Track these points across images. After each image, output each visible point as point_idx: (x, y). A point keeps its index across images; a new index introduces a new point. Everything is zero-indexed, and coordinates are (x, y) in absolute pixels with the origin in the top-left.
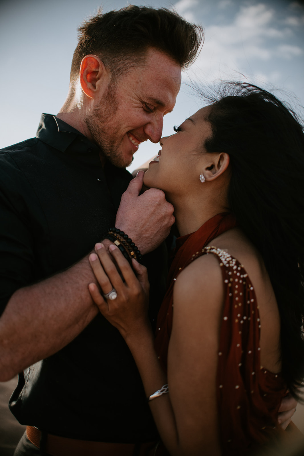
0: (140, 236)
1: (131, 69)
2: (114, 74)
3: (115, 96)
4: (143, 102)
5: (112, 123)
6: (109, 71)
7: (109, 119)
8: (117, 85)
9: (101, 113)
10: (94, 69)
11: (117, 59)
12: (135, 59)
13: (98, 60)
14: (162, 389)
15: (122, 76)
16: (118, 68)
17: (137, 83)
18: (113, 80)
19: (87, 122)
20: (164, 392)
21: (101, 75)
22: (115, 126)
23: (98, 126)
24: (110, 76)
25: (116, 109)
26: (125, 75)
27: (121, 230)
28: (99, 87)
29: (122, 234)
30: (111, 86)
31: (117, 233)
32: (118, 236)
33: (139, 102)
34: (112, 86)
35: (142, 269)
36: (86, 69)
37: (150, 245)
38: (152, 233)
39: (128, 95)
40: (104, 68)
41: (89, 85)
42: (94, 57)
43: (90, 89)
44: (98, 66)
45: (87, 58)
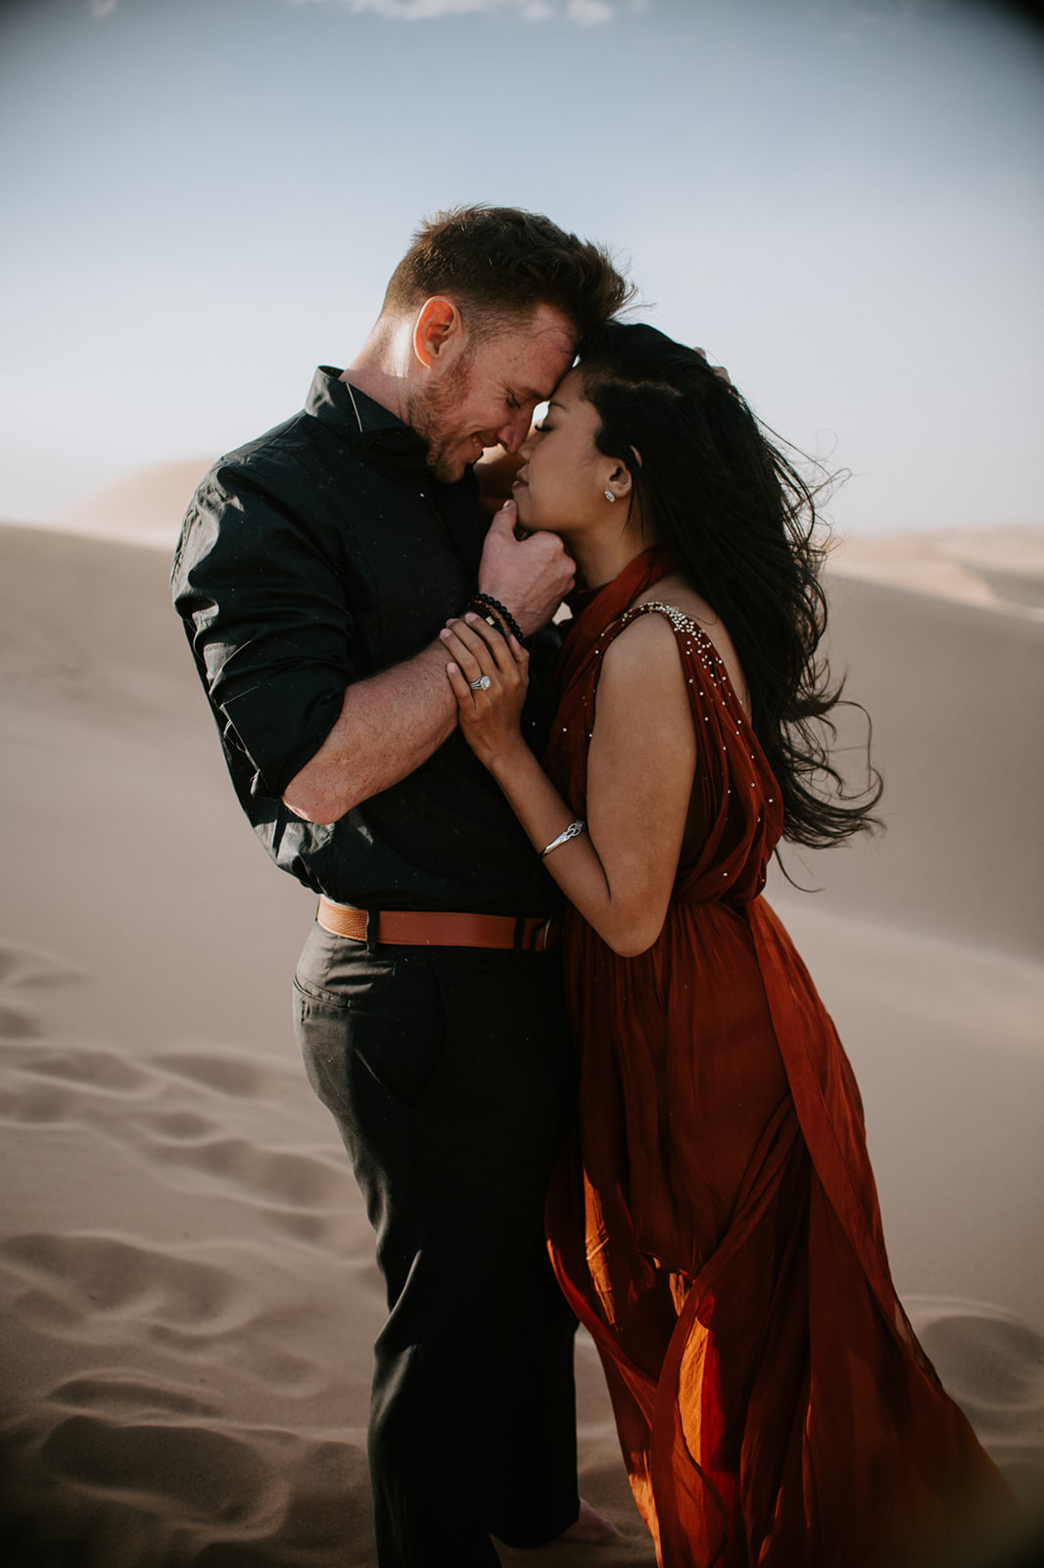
0: (522, 610)
1: (504, 337)
2: (473, 338)
3: (468, 375)
4: (509, 390)
5: (452, 416)
6: (467, 330)
7: (450, 409)
8: (476, 358)
9: (439, 396)
10: (442, 322)
11: (484, 314)
12: (514, 321)
13: (454, 309)
14: (569, 830)
15: (488, 343)
16: (484, 329)
17: (510, 360)
18: (471, 347)
19: (410, 404)
20: (572, 834)
21: (452, 333)
22: (456, 422)
23: (428, 415)
24: (467, 339)
25: (464, 396)
26: (492, 344)
27: (496, 599)
28: (445, 351)
29: (497, 605)
30: (465, 356)
31: (489, 604)
32: (492, 609)
33: (503, 390)
34: (467, 356)
35: (523, 655)
36: (430, 320)
37: (535, 625)
38: (539, 606)
39: (490, 378)
40: (460, 324)
41: (429, 345)
42: (446, 302)
43: (428, 353)
44: (451, 317)
45: (434, 303)
